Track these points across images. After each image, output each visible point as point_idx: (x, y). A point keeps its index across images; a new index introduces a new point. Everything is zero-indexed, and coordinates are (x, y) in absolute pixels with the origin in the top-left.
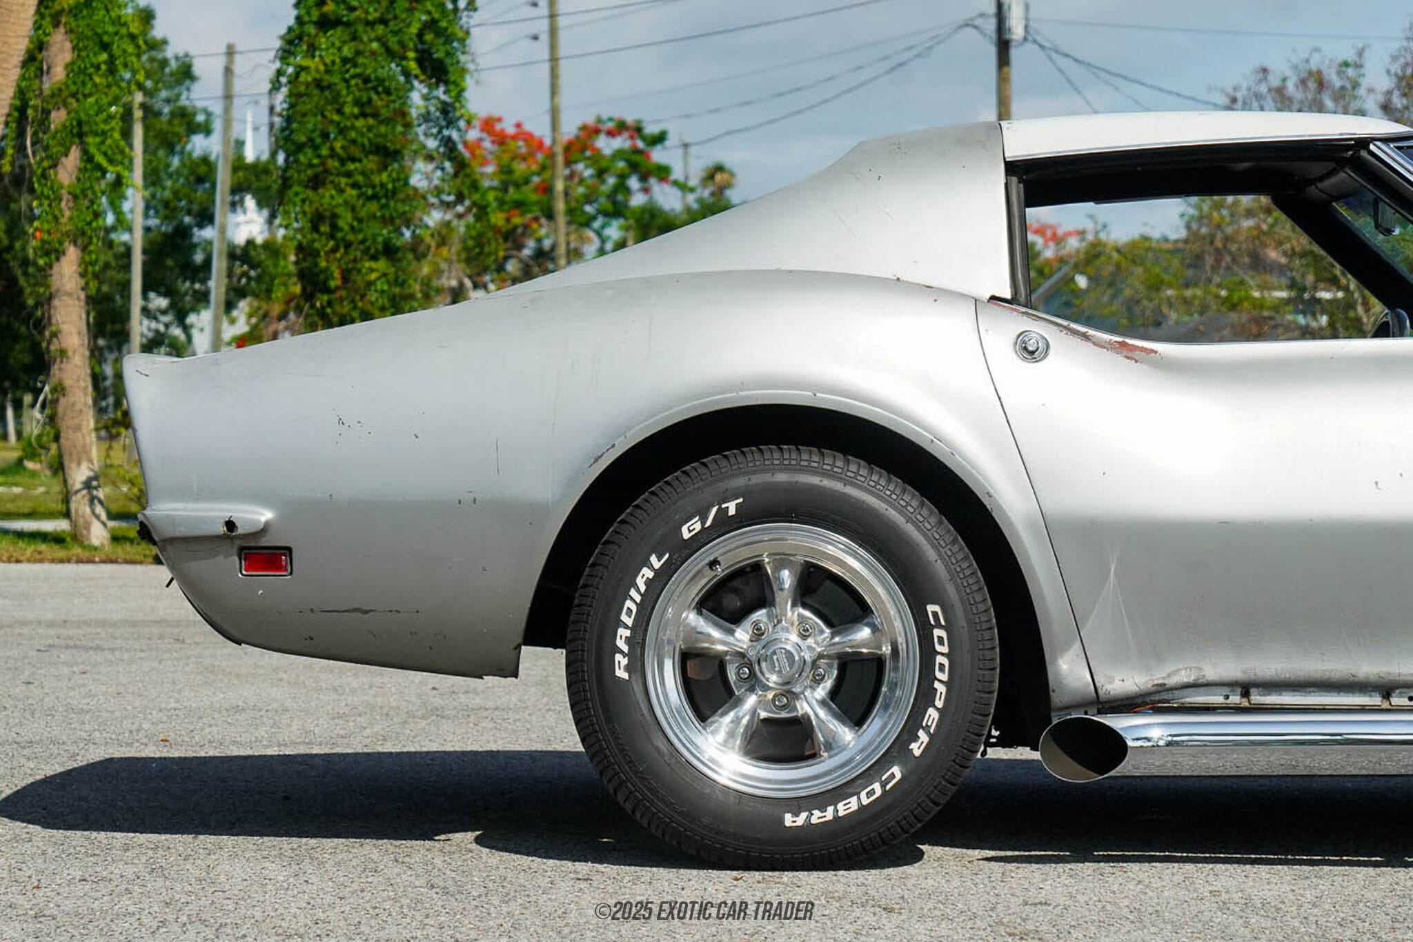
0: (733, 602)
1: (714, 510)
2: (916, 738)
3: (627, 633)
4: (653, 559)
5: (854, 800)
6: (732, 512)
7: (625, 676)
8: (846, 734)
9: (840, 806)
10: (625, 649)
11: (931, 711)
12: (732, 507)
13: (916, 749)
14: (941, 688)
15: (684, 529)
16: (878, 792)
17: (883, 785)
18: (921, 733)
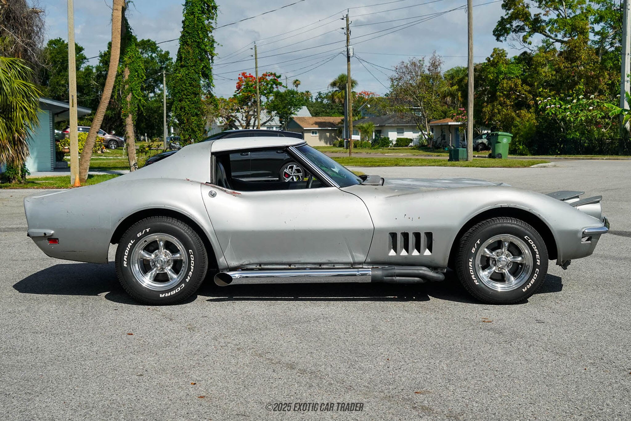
0: (151, 248)
1: (144, 231)
2: (187, 278)
3: (126, 257)
4: (132, 241)
5: (174, 291)
6: (148, 231)
7: (126, 266)
8: (175, 276)
9: (172, 292)
10: (126, 260)
11: (190, 272)
12: (148, 230)
13: (187, 280)
14: (192, 268)
15: (138, 235)
16: (180, 289)
17: (181, 288)
18: (188, 277)
